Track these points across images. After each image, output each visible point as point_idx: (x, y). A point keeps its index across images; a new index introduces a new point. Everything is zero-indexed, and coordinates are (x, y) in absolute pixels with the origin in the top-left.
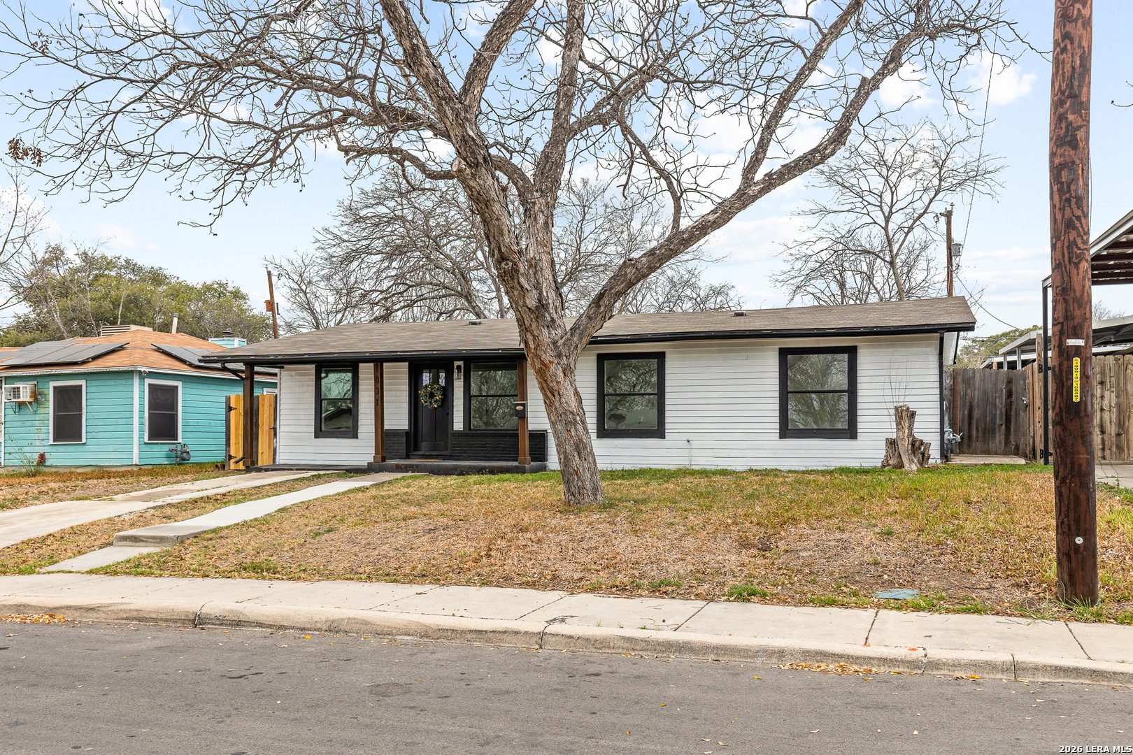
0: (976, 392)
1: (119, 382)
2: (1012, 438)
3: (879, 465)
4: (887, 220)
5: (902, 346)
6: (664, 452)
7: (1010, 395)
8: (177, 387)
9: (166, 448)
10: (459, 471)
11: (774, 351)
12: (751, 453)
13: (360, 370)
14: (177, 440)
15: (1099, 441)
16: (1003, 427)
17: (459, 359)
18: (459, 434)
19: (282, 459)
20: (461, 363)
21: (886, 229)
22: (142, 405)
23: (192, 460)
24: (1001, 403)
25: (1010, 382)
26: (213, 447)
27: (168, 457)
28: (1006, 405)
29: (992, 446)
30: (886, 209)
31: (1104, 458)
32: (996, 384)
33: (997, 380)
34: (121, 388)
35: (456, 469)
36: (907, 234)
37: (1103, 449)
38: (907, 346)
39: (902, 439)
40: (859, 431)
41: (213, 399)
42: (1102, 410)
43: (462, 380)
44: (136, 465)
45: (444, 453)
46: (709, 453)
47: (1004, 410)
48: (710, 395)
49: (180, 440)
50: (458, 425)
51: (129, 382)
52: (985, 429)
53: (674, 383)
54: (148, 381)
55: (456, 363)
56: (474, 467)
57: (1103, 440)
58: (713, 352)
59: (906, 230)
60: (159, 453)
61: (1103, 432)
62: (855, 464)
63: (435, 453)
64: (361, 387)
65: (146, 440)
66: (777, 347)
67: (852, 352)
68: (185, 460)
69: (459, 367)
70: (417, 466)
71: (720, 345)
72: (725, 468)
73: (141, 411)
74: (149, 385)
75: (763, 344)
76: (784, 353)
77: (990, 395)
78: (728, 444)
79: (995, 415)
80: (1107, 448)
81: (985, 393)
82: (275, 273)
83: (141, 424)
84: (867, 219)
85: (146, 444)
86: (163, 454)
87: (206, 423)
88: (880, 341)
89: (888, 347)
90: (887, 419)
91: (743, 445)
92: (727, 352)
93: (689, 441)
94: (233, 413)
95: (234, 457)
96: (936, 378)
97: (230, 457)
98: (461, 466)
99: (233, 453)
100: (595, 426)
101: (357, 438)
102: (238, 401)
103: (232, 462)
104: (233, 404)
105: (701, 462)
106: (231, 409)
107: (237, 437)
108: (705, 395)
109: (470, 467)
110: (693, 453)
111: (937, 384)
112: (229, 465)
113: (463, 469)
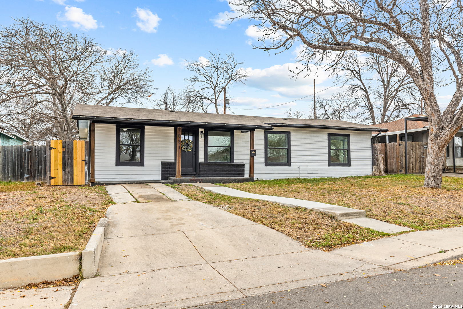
4: (215, 88)
6: (290, 172)
10: (223, 181)
11: (326, 134)
12: (320, 172)
13: (146, 130)
18: (202, 164)
20: (203, 130)
35: (222, 181)
37: (412, 169)
39: (382, 166)
40: (351, 164)
43: (204, 138)
45: (195, 173)
46: (306, 172)
50: (202, 159)
53: (294, 144)
55: (201, 130)
58: (307, 133)
63: (190, 174)
64: (146, 139)
66: (327, 133)
67: (348, 136)
69: (202, 132)
71: (309, 131)
75: (323, 131)
76: (329, 135)
78: (312, 169)
88: (356, 133)
89: (358, 135)
90: (358, 160)
91: (317, 169)
92: (311, 133)
93: (299, 167)
94: (52, 151)
95: (54, 178)
96: (370, 146)
97: (51, 178)
98: (225, 179)
99: (53, 175)
100: (264, 161)
101: (144, 166)
102: (56, 143)
103: (53, 181)
104: (52, 145)
105: (303, 175)
106: (51, 148)
107: (56, 165)
108: (304, 149)
109: (229, 179)
110: (301, 172)
111: (371, 149)
112: (50, 183)
113: (225, 180)
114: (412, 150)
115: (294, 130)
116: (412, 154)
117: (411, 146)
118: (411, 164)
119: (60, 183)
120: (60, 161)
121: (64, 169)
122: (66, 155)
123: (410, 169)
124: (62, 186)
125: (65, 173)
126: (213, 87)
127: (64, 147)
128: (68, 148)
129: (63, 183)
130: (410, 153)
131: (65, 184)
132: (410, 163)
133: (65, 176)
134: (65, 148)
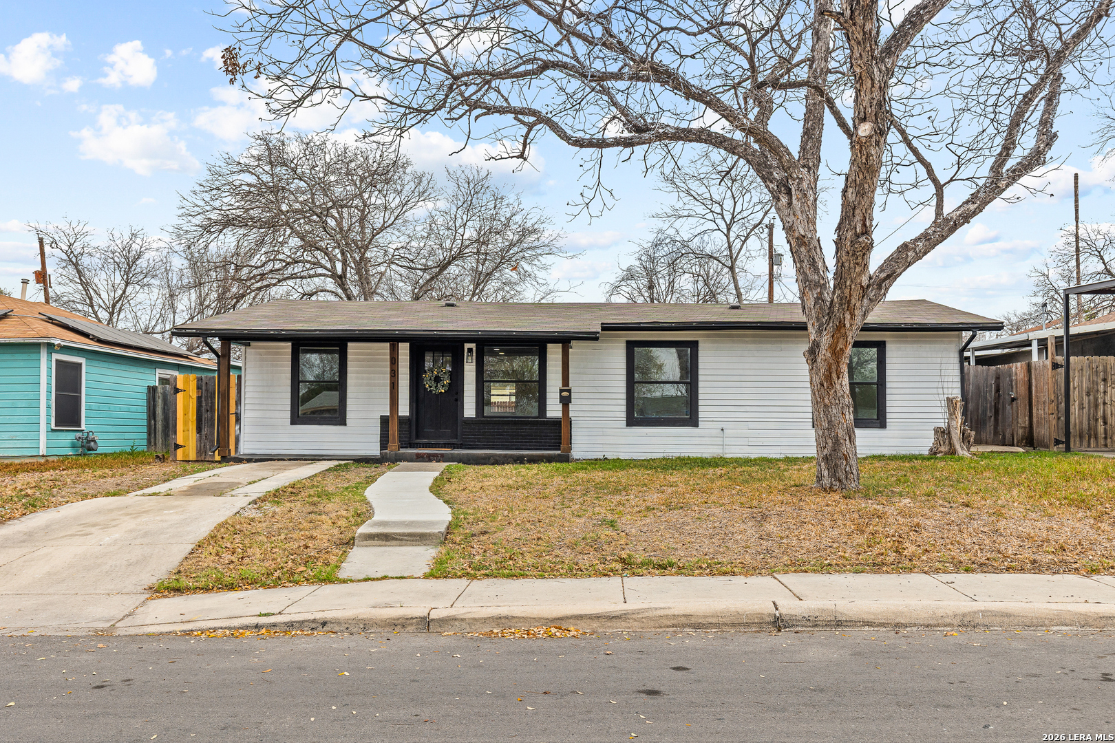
0: (971, 386)
1: (18, 356)
2: (1000, 428)
3: (926, 452)
4: (729, 229)
5: (926, 342)
6: (696, 441)
7: (998, 390)
8: (80, 365)
9: (72, 436)
10: (492, 460)
13: (349, 351)
14: (80, 426)
15: (1102, 431)
16: (993, 418)
17: (470, 341)
19: (245, 448)
20: (473, 346)
21: (727, 236)
22: (49, 384)
23: (100, 450)
24: (991, 397)
25: (998, 378)
26: (112, 436)
27: (73, 446)
28: (995, 399)
29: (983, 435)
30: (728, 218)
31: (1106, 445)
32: (987, 380)
33: (987, 375)
34: (22, 364)
35: (489, 458)
36: (744, 242)
37: (1106, 438)
38: (930, 343)
39: (956, 428)
40: (887, 420)
41: (112, 379)
42: (1105, 403)
43: (474, 363)
44: (43, 456)
45: (454, 441)
46: (743, 441)
47: (993, 404)
48: (744, 384)
49: (83, 427)
50: (469, 411)
51: (33, 356)
52: (977, 420)
53: (708, 372)
54: (55, 356)
55: (467, 346)
56: (511, 456)
57: (1105, 429)
58: (747, 342)
59: (743, 238)
60: (65, 442)
61: (1105, 423)
62: (887, 452)
63: (442, 441)
64: (349, 369)
65: (53, 426)
67: (881, 346)
68: (93, 450)
69: (470, 350)
70: (442, 455)
71: (754, 336)
72: (765, 456)
73: (49, 392)
74: (57, 360)
77: (982, 390)
78: (763, 433)
79: (986, 407)
80: (1109, 437)
81: (978, 387)
82: (47, 240)
83: (49, 407)
84: (713, 226)
85: (53, 430)
86: (68, 443)
87: (106, 407)
88: (906, 337)
89: (914, 342)
90: (939, 410)
91: (777, 433)
92: (760, 342)
93: (722, 430)
94: (180, 395)
95: (182, 446)
96: (958, 373)
97: (177, 446)
98: (496, 455)
99: (180, 441)
100: (624, 414)
101: (346, 425)
102: (186, 382)
103: (180, 451)
104: (180, 385)
105: (736, 449)
106: (177, 391)
107: (186, 423)
108: (738, 384)
109: (505, 456)
110: (727, 441)
111: (958, 379)
112: (175, 455)
113: (497, 458)
114: (1105, 380)
115: (708, 336)
116: (1105, 392)
117: (1101, 368)
118: (1101, 422)
119: (193, 456)
120: (193, 414)
121: (199, 430)
122: (204, 404)
123: (1096, 438)
124: (195, 461)
125: (201, 437)
126: (723, 227)
127: (199, 388)
128: (207, 390)
129: (197, 457)
130: (1098, 391)
131: (200, 459)
132: (1097, 420)
133: (201, 443)
134: (201, 389)
